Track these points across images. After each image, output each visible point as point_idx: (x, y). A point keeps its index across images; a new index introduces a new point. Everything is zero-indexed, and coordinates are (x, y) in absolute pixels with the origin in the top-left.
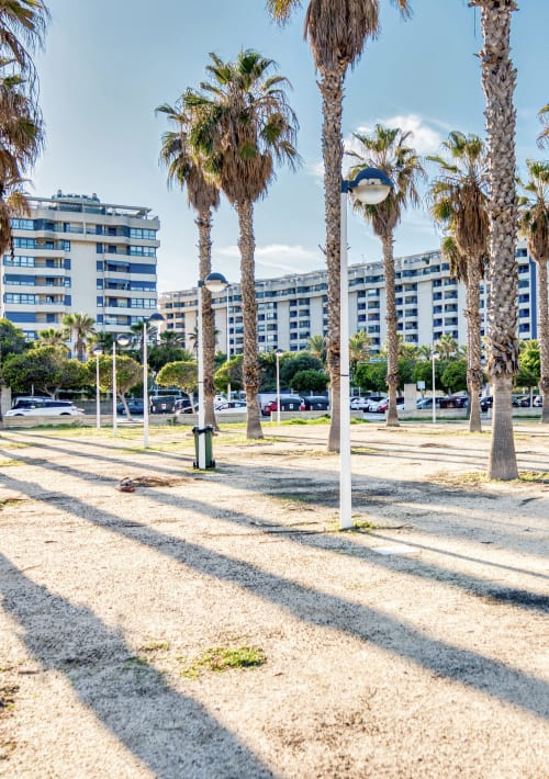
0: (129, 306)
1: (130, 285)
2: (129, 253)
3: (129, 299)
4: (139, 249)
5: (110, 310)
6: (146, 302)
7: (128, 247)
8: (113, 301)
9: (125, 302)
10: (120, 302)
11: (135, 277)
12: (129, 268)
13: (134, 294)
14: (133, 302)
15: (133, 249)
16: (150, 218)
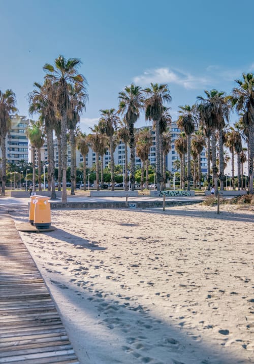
0: (19, 151)
1: (19, 143)
2: (19, 132)
3: (19, 149)
4: (22, 131)
5: (12, 152)
6: (25, 149)
7: (19, 130)
8: (13, 149)
9: (17, 149)
10: (15, 149)
11: (21, 140)
12: (19, 137)
13: (20, 146)
14: (20, 149)
15: (20, 131)
16: (26, 120)
